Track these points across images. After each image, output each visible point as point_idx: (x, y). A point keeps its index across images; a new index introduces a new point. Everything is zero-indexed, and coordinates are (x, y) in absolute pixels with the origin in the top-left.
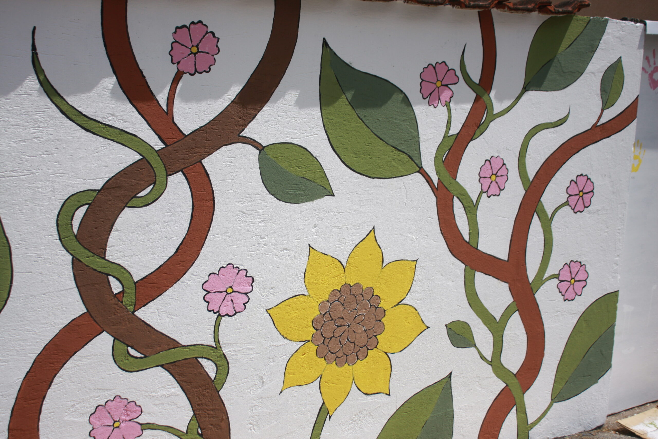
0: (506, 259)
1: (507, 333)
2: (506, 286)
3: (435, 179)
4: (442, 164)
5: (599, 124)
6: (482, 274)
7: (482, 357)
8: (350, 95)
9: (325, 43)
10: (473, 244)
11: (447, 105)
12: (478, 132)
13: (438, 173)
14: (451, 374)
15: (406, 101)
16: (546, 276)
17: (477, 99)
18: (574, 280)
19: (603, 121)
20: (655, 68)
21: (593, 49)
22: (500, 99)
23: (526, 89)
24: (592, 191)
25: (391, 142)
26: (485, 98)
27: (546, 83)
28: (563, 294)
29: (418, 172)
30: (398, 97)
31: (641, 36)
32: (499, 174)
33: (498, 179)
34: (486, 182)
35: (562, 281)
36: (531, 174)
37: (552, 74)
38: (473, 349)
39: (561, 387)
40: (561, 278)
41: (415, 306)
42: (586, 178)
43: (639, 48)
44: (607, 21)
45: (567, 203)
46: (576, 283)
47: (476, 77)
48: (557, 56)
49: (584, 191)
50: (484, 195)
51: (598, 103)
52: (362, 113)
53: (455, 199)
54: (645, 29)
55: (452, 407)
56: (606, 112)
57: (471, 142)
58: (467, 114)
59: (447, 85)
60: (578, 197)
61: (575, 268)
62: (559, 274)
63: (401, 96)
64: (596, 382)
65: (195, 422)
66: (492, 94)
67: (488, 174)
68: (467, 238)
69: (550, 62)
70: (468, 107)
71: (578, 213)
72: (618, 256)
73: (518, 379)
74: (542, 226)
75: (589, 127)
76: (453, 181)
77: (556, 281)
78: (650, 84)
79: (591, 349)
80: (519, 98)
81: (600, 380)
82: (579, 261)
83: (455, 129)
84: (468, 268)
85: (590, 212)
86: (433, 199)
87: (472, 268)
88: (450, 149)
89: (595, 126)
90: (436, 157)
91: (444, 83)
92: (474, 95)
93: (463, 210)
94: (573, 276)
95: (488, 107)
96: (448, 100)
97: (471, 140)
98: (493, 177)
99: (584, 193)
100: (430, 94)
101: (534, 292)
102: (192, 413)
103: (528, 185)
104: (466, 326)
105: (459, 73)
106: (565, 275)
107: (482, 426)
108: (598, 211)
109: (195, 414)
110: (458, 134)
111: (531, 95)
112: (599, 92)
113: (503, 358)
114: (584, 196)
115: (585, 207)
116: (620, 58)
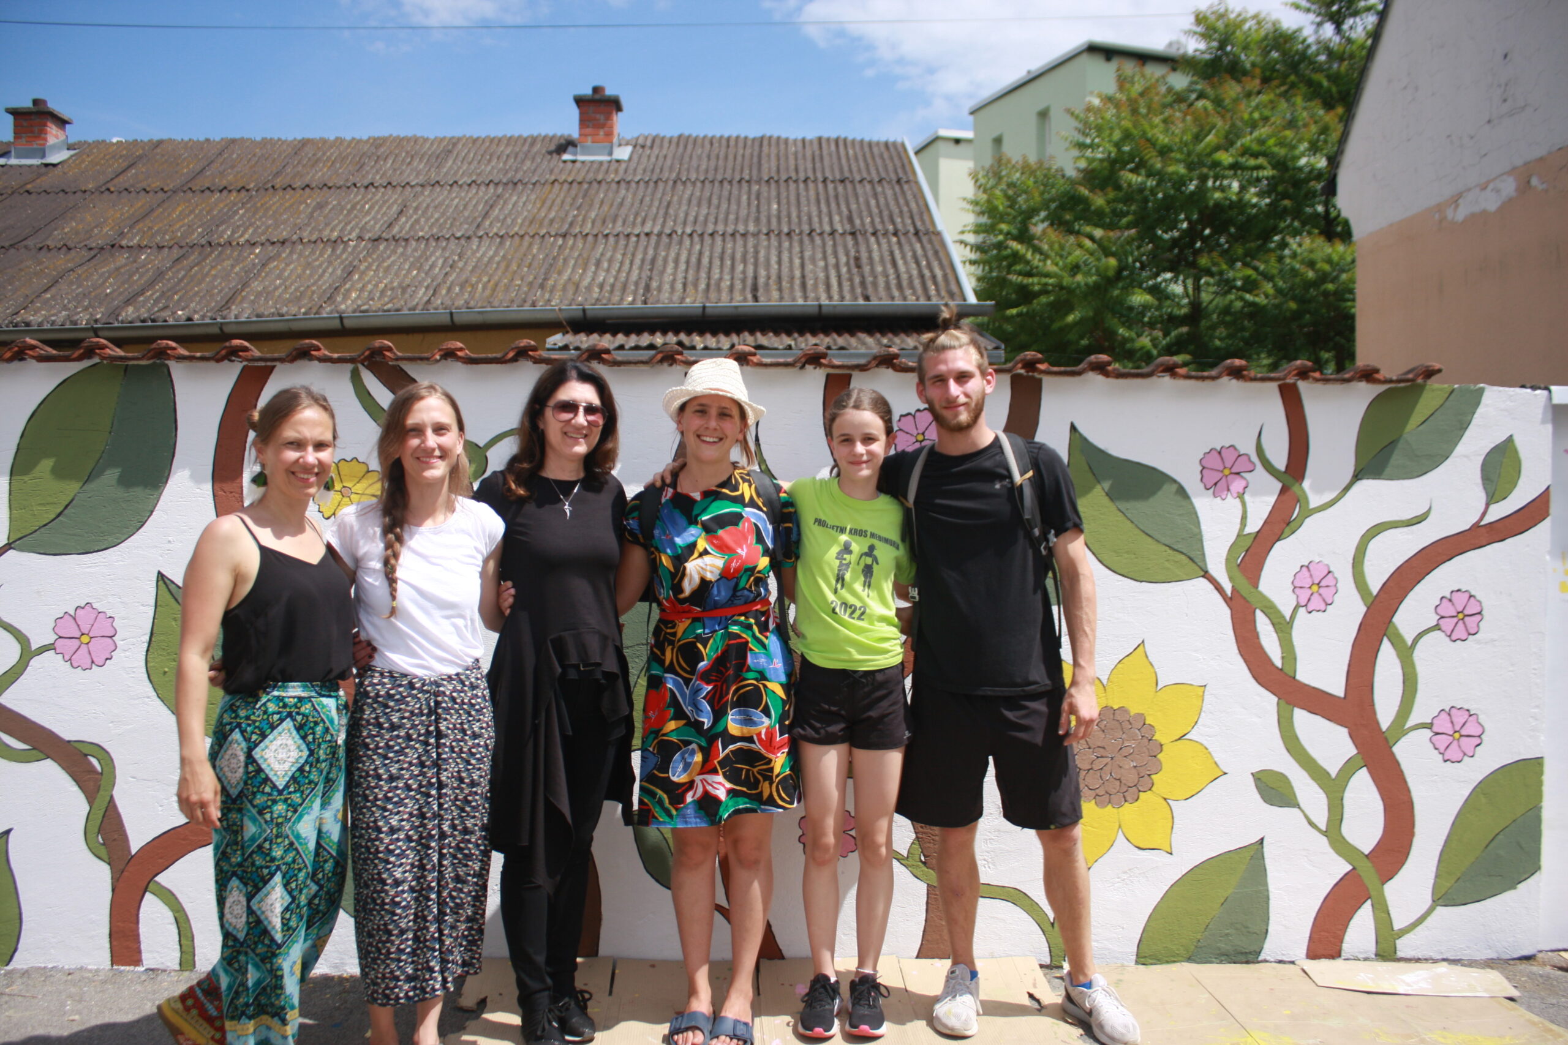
0: (1341, 694)
1: (1348, 795)
2: (1344, 732)
3: (1228, 587)
4: (1236, 569)
5: (1482, 523)
6: (1304, 713)
7: (1311, 824)
8: (1107, 485)
9: (1073, 428)
10: (1288, 670)
11: (1241, 496)
12: (1287, 530)
13: (1231, 579)
14: (1262, 839)
15: (1182, 492)
16: (1409, 724)
17: (1284, 490)
18: (1458, 734)
19: (1488, 519)
21: (1463, 426)
22: (1319, 490)
23: (1357, 477)
24: (1480, 613)
25: (1163, 540)
26: (1295, 488)
27: (1388, 470)
28: (1442, 750)
29: (1203, 576)
30: (1169, 489)
31: (1545, 407)
32: (1323, 584)
33: (1322, 591)
34: (1304, 595)
35: (1437, 734)
36: (1375, 586)
37: (1397, 459)
38: (1296, 810)
39: (1449, 885)
40: (1436, 729)
41: (1205, 743)
42: (1467, 595)
43: (1543, 422)
44: (1482, 390)
45: (1437, 627)
46: (1463, 739)
47: (1280, 461)
48: (1405, 436)
49: (1466, 612)
50: (1302, 611)
51: (1481, 497)
52: (1123, 505)
53: (1259, 613)
54: (1550, 398)
55: (1266, 884)
56: (1492, 507)
57: (1278, 544)
58: (1270, 508)
59: (1238, 474)
60: (1455, 620)
61: (1459, 718)
62: (1432, 724)
63: (1174, 487)
64: (1513, 886)
65: (916, 846)
66: (1306, 484)
67: (1307, 582)
68: (1278, 663)
69: (1393, 444)
70: (1272, 499)
71: (1458, 642)
72: (1537, 707)
73: (1372, 862)
74: (1399, 656)
75: (1467, 527)
76: (1253, 590)
77: (1427, 733)
79: (1500, 837)
80: (1347, 489)
81: (1520, 886)
82: (1466, 707)
83: (1254, 525)
84: (1282, 702)
85: (1478, 642)
86: (1225, 612)
87: (1288, 703)
88: (1247, 551)
89: (1476, 526)
90: (1227, 560)
91: (1234, 470)
92: (1279, 485)
93: (1270, 628)
94: (1457, 728)
95: (1301, 499)
96: (1241, 491)
97: (1278, 540)
98: (1315, 588)
99: (1466, 616)
100: (1216, 484)
101: (1391, 743)
102: (914, 836)
103: (1371, 600)
104: (1283, 778)
105: (1255, 458)
106: (1442, 725)
107: (1315, 919)
108: (1493, 640)
109: (917, 837)
110: (1258, 532)
111: (1366, 485)
112: (1479, 481)
113: (1346, 830)
114: (1467, 619)
115: (1469, 634)
116: (1511, 436)
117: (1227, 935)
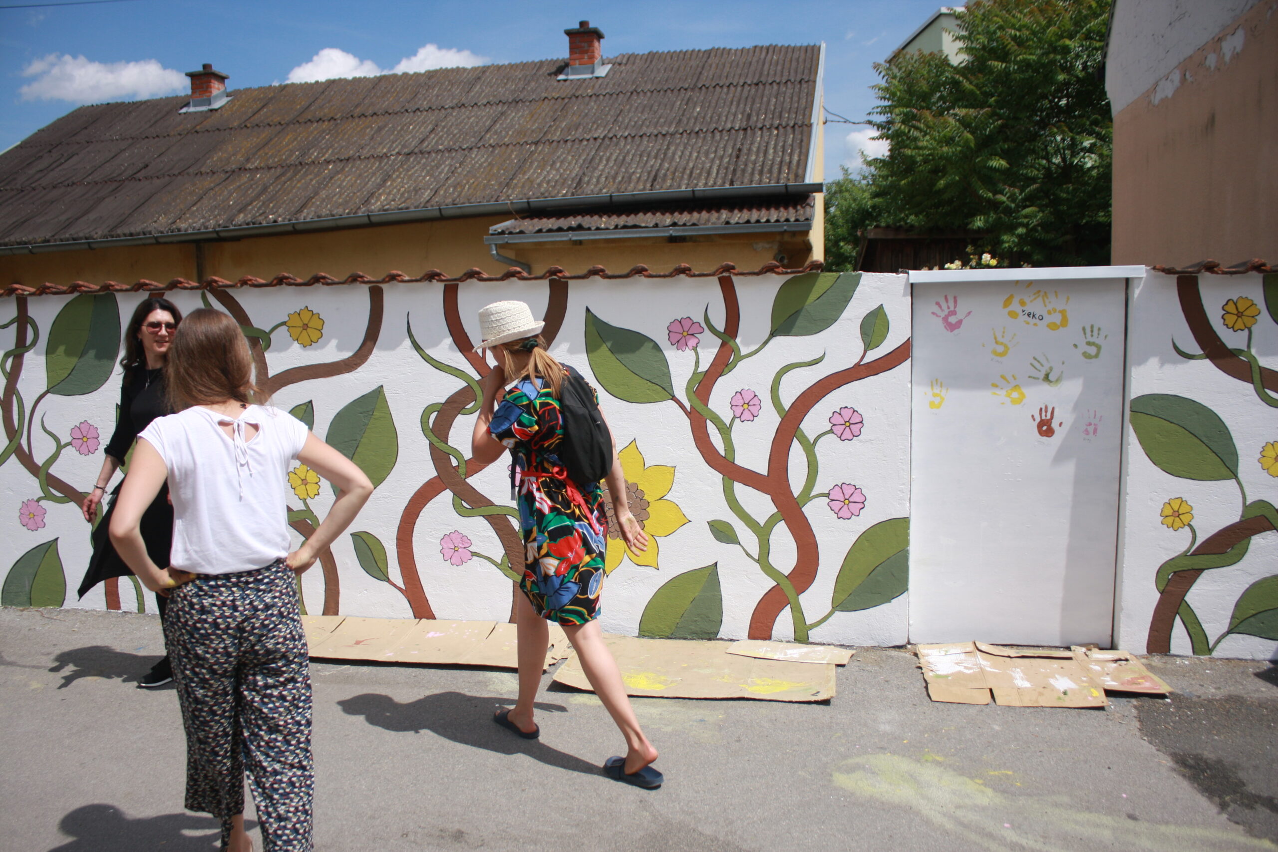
0: (766, 474)
1: (772, 538)
2: (768, 498)
3: (688, 406)
4: (693, 394)
5: (862, 363)
6: (741, 485)
7: (748, 554)
8: (609, 344)
9: (588, 310)
10: (729, 458)
11: (695, 349)
12: (726, 370)
13: (689, 400)
14: (716, 563)
15: (657, 347)
16: (813, 493)
17: (723, 345)
18: (847, 501)
19: (865, 361)
20: (949, 312)
21: (847, 300)
22: (747, 344)
23: (773, 334)
24: (861, 422)
25: (645, 377)
26: (731, 343)
27: (794, 330)
28: (837, 511)
29: (672, 399)
30: (648, 345)
31: (905, 285)
32: (751, 403)
33: (750, 408)
34: (738, 411)
35: (833, 500)
36: (787, 405)
37: (800, 322)
38: (738, 546)
39: (843, 598)
40: (831, 497)
41: (676, 502)
42: (852, 410)
43: (904, 295)
44: (861, 275)
45: (831, 431)
46: (850, 504)
47: (721, 326)
48: (805, 307)
49: (851, 422)
50: (737, 420)
51: (861, 346)
52: (620, 357)
53: (708, 422)
54: (908, 279)
55: (720, 592)
56: (869, 353)
57: (720, 378)
58: (714, 356)
59: (693, 335)
60: (844, 427)
61: (848, 491)
62: (829, 494)
63: (651, 344)
64: (889, 600)
65: (506, 558)
66: (738, 340)
67: (741, 402)
68: (723, 453)
69: (797, 313)
70: (716, 350)
71: (846, 441)
72: (904, 484)
73: (791, 581)
74: (804, 449)
75: (852, 366)
76: (705, 407)
77: (826, 500)
78: (945, 327)
79: (878, 568)
80: (766, 343)
81: (893, 601)
82: (853, 484)
83: (704, 367)
84: (726, 478)
85: (861, 441)
86: (687, 421)
87: (730, 478)
88: (700, 383)
89: (858, 365)
90: (687, 389)
91: (689, 333)
92: (720, 341)
93: (717, 431)
94: (847, 497)
95: (735, 350)
96: (695, 345)
97: (720, 376)
98: (746, 406)
99: (850, 424)
100: (678, 342)
101: (801, 506)
102: (504, 552)
103: (784, 414)
104: (728, 525)
105: (703, 325)
106: (837, 494)
107: (753, 615)
108: (871, 440)
109: (506, 553)
110: (707, 371)
111: (779, 340)
112: (858, 335)
113: (771, 559)
114: (851, 426)
115: (854, 436)
116: (882, 305)
117: (696, 621)
